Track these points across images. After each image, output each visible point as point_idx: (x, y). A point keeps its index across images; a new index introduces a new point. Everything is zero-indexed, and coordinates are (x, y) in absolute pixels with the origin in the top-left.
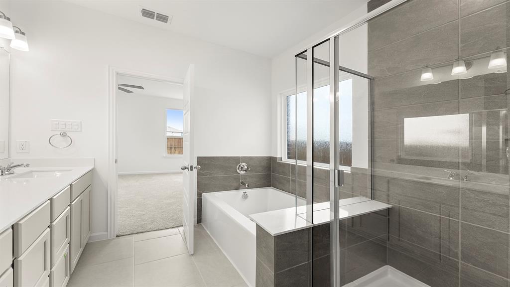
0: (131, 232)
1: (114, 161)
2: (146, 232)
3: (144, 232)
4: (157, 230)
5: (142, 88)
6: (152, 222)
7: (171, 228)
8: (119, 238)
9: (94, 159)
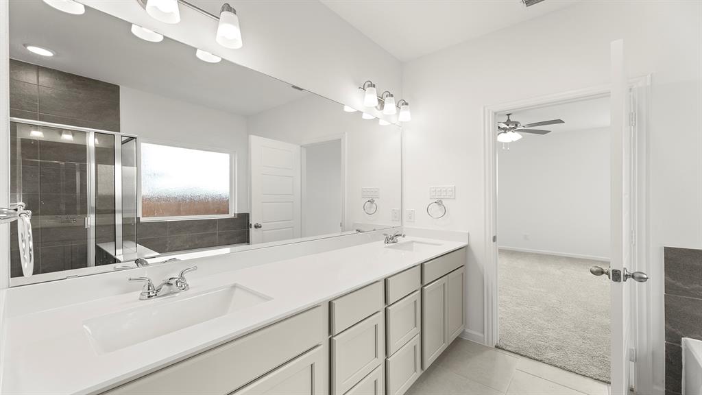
0: (517, 350)
1: (492, 239)
2: (541, 361)
3: (537, 360)
4: (560, 368)
5: (560, 121)
6: (559, 348)
7: (592, 378)
8: (499, 350)
9: (469, 234)
